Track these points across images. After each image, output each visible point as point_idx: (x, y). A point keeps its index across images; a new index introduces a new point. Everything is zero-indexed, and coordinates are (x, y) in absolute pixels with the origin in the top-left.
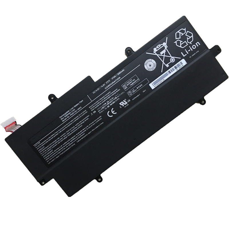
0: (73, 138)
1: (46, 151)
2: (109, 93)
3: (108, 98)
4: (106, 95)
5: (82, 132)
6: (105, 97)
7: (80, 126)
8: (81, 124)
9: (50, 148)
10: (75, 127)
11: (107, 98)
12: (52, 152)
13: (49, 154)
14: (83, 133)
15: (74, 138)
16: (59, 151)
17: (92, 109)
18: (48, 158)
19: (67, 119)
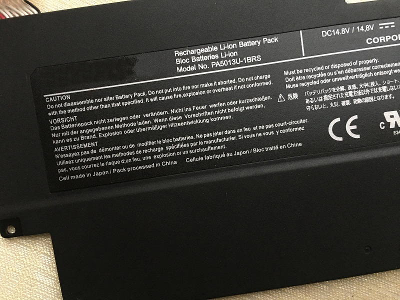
0: (180, 142)
1: (75, 136)
2: (371, 61)
3: (361, 76)
4: (361, 63)
5: (220, 137)
6: (353, 67)
7: (224, 115)
8: (232, 110)
9: (91, 134)
10: (204, 110)
11: (358, 73)
12: (93, 148)
13: (76, 151)
14: (220, 141)
15: (185, 142)
16: (116, 159)
17: (291, 83)
18: (70, 162)
19: (197, 71)
